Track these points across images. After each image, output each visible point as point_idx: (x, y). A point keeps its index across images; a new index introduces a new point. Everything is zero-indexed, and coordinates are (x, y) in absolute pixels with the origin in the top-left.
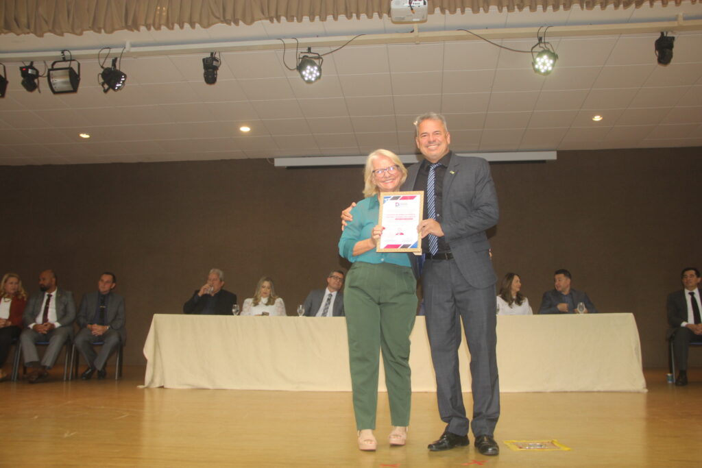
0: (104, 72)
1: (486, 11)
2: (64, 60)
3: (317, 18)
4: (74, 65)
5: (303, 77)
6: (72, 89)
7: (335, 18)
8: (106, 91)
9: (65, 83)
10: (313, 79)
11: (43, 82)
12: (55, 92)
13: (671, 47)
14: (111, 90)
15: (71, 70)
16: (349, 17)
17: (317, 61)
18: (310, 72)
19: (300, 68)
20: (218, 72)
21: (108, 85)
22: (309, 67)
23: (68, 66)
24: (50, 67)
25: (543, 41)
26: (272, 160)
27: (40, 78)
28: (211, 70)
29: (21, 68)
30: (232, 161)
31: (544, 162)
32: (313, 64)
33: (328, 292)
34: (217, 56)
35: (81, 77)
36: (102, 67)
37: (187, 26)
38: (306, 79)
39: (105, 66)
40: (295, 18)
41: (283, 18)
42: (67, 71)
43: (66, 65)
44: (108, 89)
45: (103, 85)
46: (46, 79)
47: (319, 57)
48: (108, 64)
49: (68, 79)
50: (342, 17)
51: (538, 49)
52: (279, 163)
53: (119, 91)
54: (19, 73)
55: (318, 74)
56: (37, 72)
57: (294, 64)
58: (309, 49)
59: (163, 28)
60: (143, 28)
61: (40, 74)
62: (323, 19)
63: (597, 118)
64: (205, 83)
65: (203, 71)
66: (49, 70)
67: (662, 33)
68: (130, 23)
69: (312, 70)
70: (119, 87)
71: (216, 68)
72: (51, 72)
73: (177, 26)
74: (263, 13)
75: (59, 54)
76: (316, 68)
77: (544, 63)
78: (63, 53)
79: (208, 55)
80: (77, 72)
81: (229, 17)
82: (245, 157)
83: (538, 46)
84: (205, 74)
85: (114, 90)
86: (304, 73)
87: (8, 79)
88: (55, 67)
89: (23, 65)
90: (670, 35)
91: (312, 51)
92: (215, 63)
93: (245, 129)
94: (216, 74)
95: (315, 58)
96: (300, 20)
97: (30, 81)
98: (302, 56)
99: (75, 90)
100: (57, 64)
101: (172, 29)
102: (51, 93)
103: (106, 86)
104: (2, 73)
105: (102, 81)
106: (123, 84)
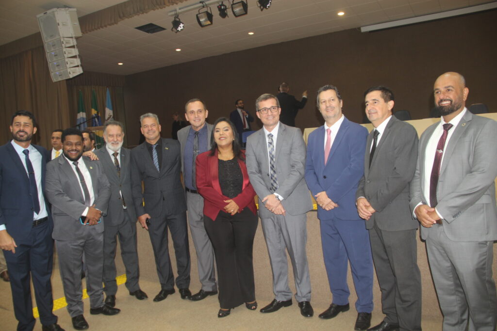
6: (244, 13)
8: (262, 10)
9: (240, 10)
11: (229, 12)
12: (236, 16)
14: (265, 9)
15: (242, 2)
24: (232, 3)
26: (359, 29)
29: (218, 7)
35: (248, 5)
42: (241, 4)
44: (263, 9)
45: (260, 7)
46: (231, 9)
49: (241, 8)
52: (364, 30)
53: (269, 9)
54: (217, 9)
56: (226, 6)
66: (232, 5)
70: (268, 6)
72: (233, 6)
80: (246, 3)
82: (343, 29)
85: (266, 8)
87: (213, 14)
88: (235, 2)
89: (218, 5)
93: (341, 14)
97: (223, 13)
99: (246, 13)
102: (234, 17)
103: (262, 7)
104: (209, 11)
105: (259, 5)
106: (270, 4)
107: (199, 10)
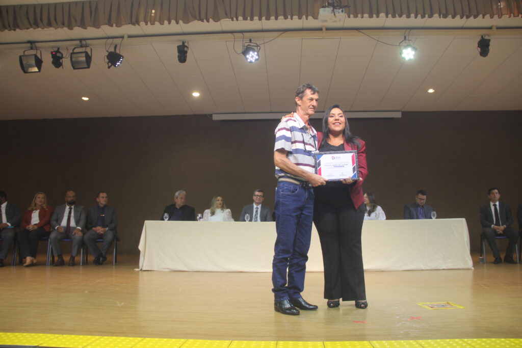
0: (108, 55)
1: (378, 16)
2: (82, 46)
3: (264, 18)
4: (88, 50)
5: (247, 59)
6: (86, 66)
7: (276, 19)
8: (109, 67)
10: (253, 61)
11: (66, 62)
12: (75, 68)
13: (488, 45)
14: (113, 67)
15: (86, 53)
16: (286, 18)
17: (256, 48)
18: (252, 57)
19: (245, 52)
20: (188, 54)
21: (111, 63)
22: (251, 53)
23: (84, 51)
24: (72, 52)
25: (407, 39)
26: (211, 115)
27: (63, 59)
28: (182, 54)
29: (52, 53)
30: (184, 116)
31: (393, 119)
32: (254, 50)
33: (255, 206)
34: (186, 44)
35: (92, 58)
36: (107, 51)
37: (173, 22)
38: (249, 60)
39: (109, 51)
40: (249, 18)
41: (240, 18)
42: (84, 54)
43: (83, 50)
44: (111, 66)
45: (108, 64)
46: (69, 58)
47: (257, 46)
48: (112, 50)
49: (84, 59)
50: (281, 18)
51: (403, 43)
52: (215, 118)
53: (118, 68)
54: (50, 56)
55: (257, 57)
56: (62, 55)
57: (240, 50)
58: (250, 40)
59: (157, 23)
60: (142, 23)
61: (64, 56)
62: (268, 19)
63: (431, 91)
64: (178, 62)
65: (177, 54)
66: (71, 54)
67: (482, 37)
68: (134, 20)
69: (253, 54)
70: (118, 65)
71: (186, 52)
72: (73, 55)
73: (166, 22)
74: (226, 14)
75: (78, 42)
76: (256, 53)
77: (408, 54)
78: (81, 42)
79: (181, 44)
80: (90, 54)
81: (203, 16)
82: (192, 113)
83: (404, 42)
84: (178, 56)
85: (115, 67)
86: (248, 56)
87: (43, 60)
88: (75, 51)
89: (52, 51)
90: (487, 38)
91: (252, 42)
92: (186, 49)
93: (196, 94)
94: (186, 56)
95: (255, 46)
96: (252, 19)
97: (57, 61)
98: (246, 44)
99: (88, 67)
100: (76, 49)
101: (163, 24)
102: (72, 68)
103: (110, 64)
104: (39, 56)
105: (107, 61)
106: (121, 63)
107: (24, 52)
